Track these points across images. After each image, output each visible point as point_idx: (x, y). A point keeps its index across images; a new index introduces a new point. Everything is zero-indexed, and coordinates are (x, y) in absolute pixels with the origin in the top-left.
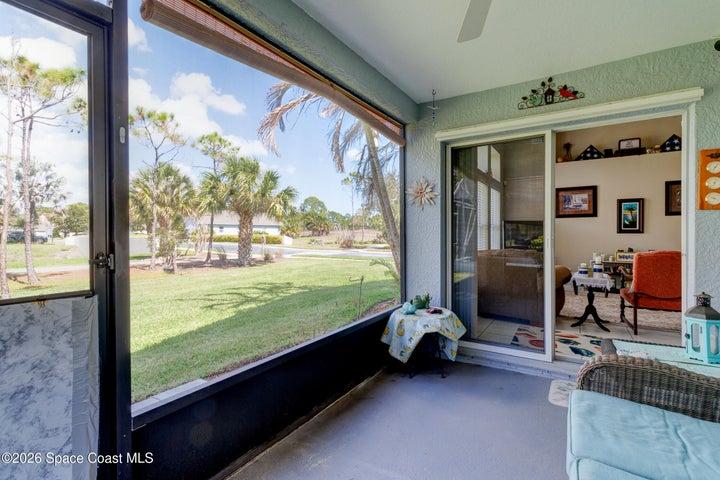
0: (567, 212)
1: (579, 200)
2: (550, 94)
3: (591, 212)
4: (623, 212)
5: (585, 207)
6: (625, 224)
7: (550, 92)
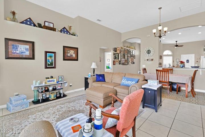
1: (23, 49)
3: (31, 57)
4: (48, 58)
5: (27, 53)
6: (48, 64)
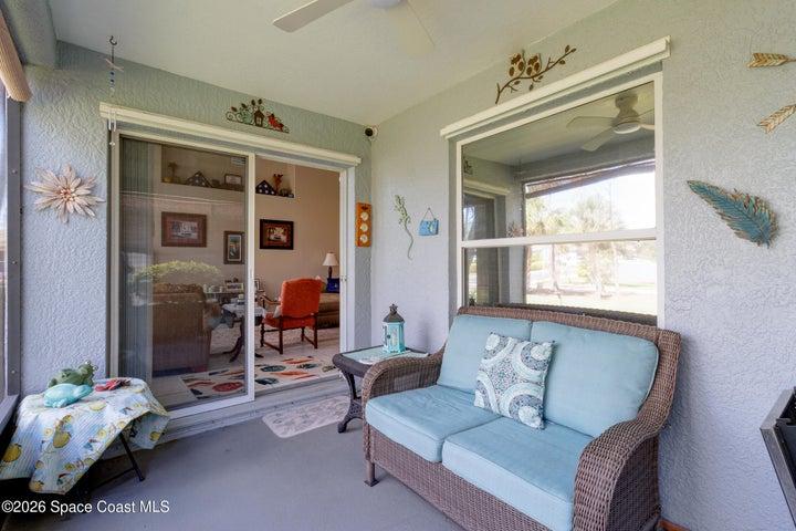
0: (176, 240)
1: (187, 228)
2: (258, 115)
3: (200, 242)
4: (230, 244)
5: (194, 235)
6: (230, 255)
7: (259, 114)
